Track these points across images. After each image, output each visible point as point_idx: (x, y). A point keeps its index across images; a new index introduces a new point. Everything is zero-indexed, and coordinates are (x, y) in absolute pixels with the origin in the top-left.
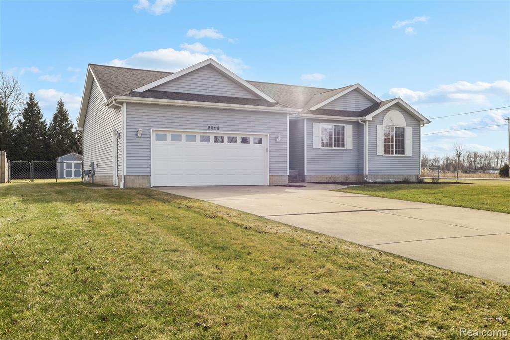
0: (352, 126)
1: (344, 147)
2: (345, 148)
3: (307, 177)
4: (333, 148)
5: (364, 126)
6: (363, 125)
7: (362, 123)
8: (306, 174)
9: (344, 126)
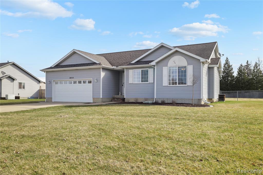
1: (148, 82)
4: (141, 83)
8: (125, 97)
9: (148, 70)
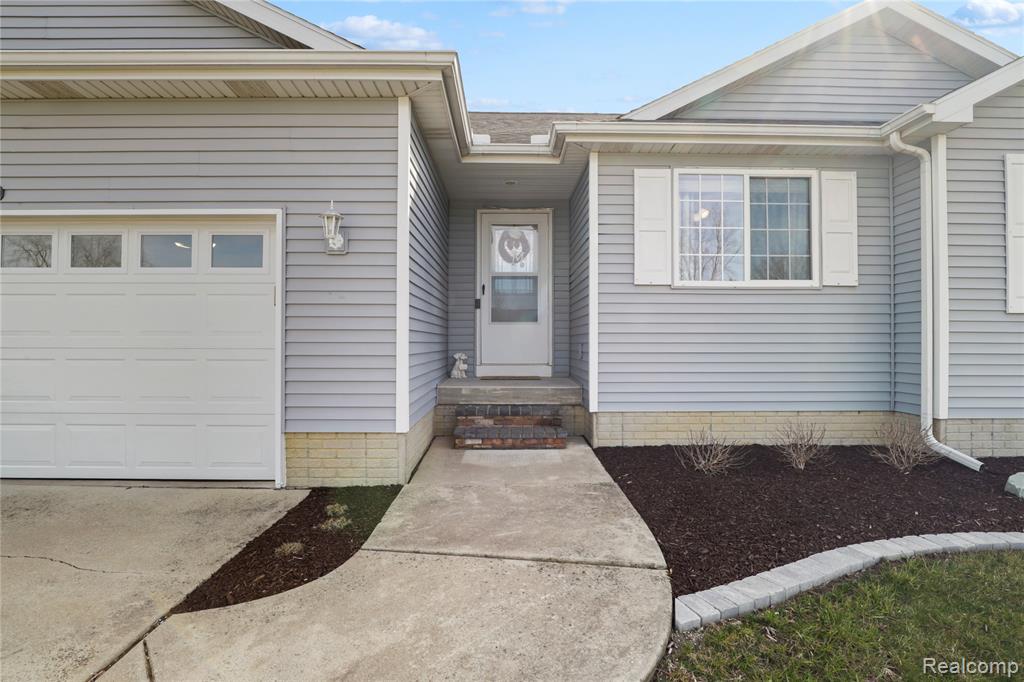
0: (852, 176)
1: (809, 277)
2: (814, 283)
3: (603, 420)
4: (748, 282)
5: (926, 166)
6: (916, 161)
7: (911, 148)
8: (593, 407)
9: (808, 179)
